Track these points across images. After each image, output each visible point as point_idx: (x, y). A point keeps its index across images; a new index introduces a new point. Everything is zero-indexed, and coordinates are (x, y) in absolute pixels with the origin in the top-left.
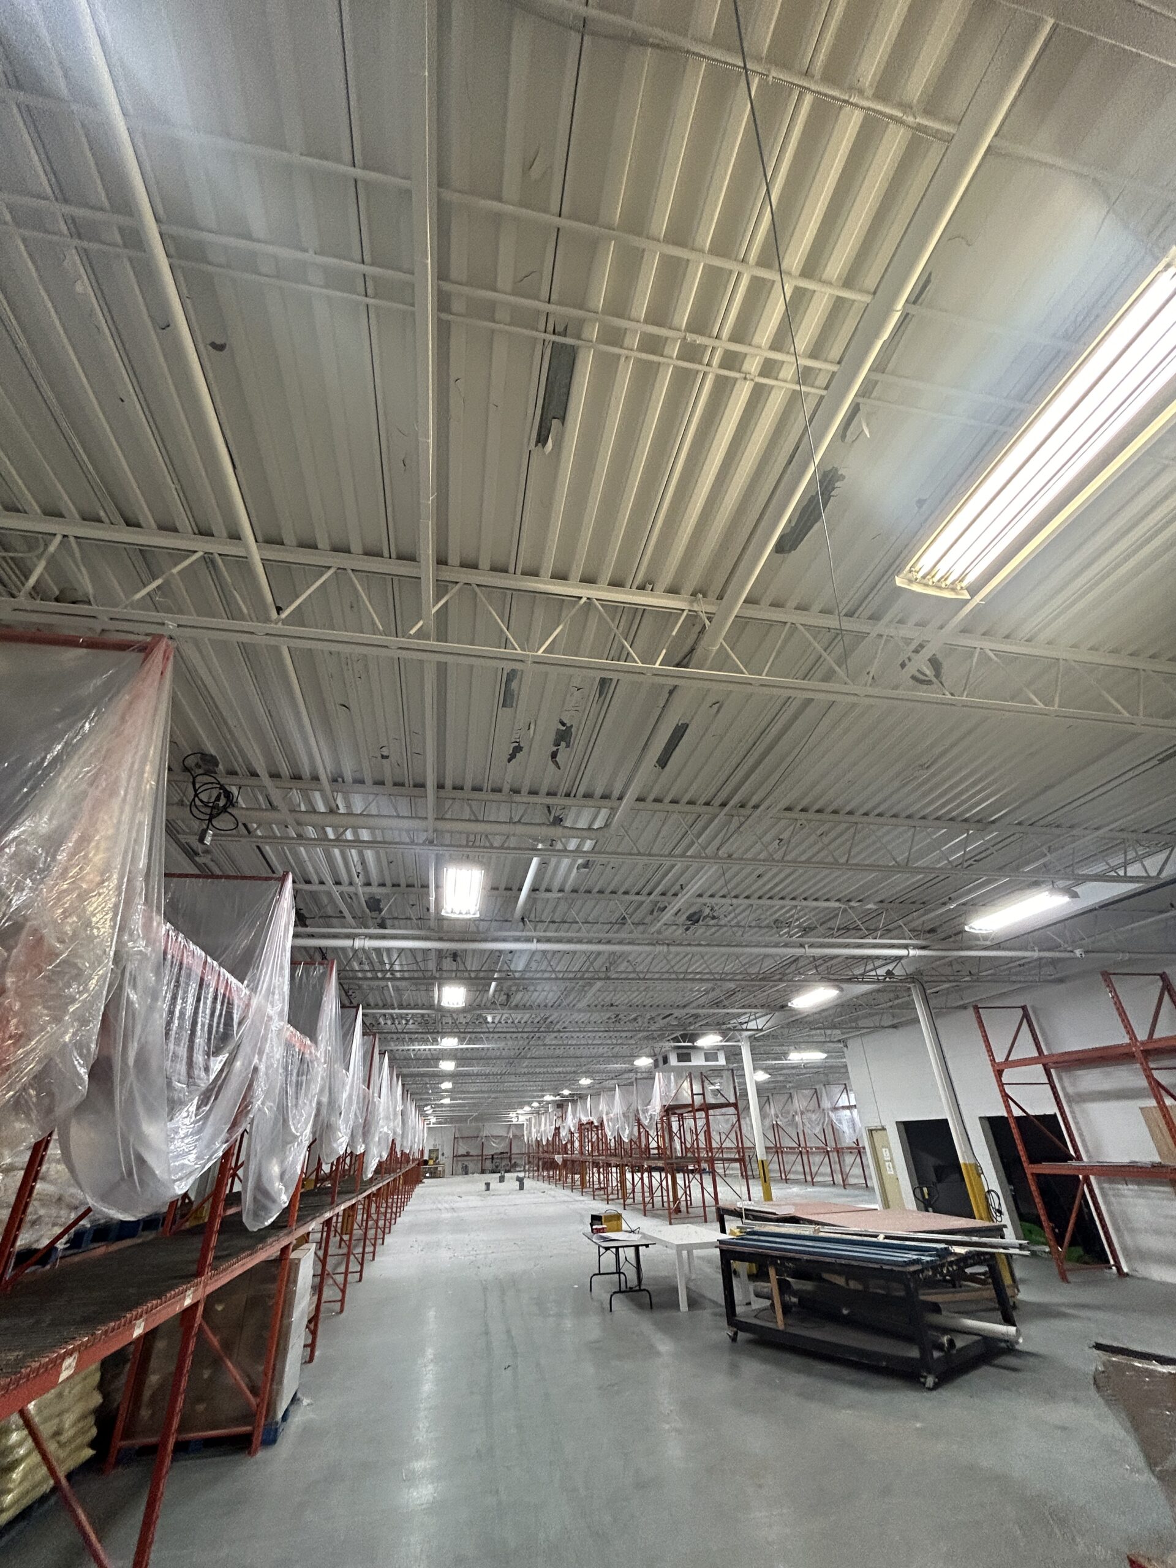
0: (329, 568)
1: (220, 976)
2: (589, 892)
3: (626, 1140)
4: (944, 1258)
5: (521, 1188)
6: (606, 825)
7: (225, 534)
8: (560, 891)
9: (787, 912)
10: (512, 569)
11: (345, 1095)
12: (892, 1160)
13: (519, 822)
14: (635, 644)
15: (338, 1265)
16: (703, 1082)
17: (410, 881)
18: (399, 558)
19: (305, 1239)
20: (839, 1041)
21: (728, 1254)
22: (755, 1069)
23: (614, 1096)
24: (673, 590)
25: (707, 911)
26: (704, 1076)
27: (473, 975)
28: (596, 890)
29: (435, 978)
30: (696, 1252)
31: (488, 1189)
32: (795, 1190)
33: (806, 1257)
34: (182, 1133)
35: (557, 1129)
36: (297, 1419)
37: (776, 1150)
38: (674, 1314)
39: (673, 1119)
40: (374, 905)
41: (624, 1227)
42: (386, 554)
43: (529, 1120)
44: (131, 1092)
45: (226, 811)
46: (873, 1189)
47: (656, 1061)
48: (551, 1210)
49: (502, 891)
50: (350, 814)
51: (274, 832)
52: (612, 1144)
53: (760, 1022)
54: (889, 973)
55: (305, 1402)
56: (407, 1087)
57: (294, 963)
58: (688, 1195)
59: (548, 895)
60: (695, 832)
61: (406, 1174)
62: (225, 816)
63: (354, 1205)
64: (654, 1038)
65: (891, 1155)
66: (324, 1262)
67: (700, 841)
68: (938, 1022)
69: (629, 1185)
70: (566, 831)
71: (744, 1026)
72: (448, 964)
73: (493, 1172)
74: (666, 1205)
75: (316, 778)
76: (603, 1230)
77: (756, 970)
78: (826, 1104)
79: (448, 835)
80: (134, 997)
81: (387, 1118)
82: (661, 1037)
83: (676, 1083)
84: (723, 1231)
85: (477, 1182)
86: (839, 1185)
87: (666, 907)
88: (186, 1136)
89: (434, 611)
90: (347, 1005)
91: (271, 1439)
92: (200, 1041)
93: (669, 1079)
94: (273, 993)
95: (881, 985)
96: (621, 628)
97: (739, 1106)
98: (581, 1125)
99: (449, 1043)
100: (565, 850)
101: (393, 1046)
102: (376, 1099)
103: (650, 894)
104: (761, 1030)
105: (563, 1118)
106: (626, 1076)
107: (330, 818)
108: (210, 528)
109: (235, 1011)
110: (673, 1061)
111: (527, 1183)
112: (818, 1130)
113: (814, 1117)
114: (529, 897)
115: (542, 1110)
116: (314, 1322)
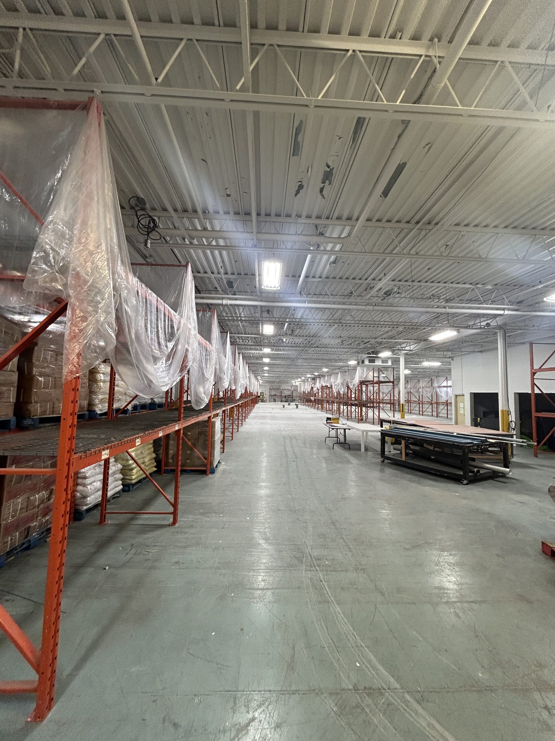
0: (182, 39)
1: (164, 307)
2: (334, 278)
3: (342, 393)
4: (484, 442)
5: (297, 407)
6: (349, 235)
7: (114, 17)
8: (320, 277)
9: (440, 290)
10: (301, 29)
11: (226, 367)
12: (464, 408)
13: (301, 234)
14: (383, 89)
15: (229, 426)
16: (379, 372)
17: (246, 272)
18: (225, 25)
19: (217, 415)
20: (450, 357)
21: (384, 434)
22: (405, 368)
23: (337, 376)
24: (416, 38)
25: (396, 289)
26: (380, 370)
27: (277, 320)
28: (338, 277)
29: (260, 320)
30: (369, 433)
31: (284, 407)
32: (414, 416)
33: (419, 438)
34: (161, 370)
35: (312, 388)
36: (221, 468)
37: (408, 401)
38: (359, 452)
39: (363, 386)
40: (230, 284)
41: (340, 422)
42: (217, 23)
43: (300, 384)
44: (136, 349)
45: (154, 230)
46: (451, 419)
47: (358, 362)
48: (310, 416)
49: (290, 278)
50: (213, 230)
51: (178, 242)
52: (336, 394)
53: (412, 347)
54: (488, 325)
55: (223, 463)
56: (250, 368)
57: (198, 311)
58: (367, 414)
59: (314, 280)
60: (398, 239)
61: (252, 400)
62: (154, 233)
63: (233, 407)
64: (359, 353)
65: (464, 405)
66: (224, 424)
67: (401, 245)
68: (508, 350)
69: (341, 410)
70: (326, 239)
71: (403, 349)
72: (265, 314)
73: (286, 402)
74: (357, 417)
75: (195, 211)
76: (331, 423)
77: (416, 321)
78: (436, 385)
79: (263, 242)
80: (128, 310)
81: (243, 378)
82: (362, 352)
83: (367, 372)
84: (382, 427)
85: (280, 405)
86: (435, 416)
87: (374, 287)
88: (163, 371)
89: (251, 68)
90: (223, 331)
91: (213, 472)
92: (161, 335)
93: (364, 371)
94: (190, 319)
95: (483, 330)
96: (375, 76)
97: (395, 382)
98: (322, 386)
99: (267, 350)
100: (325, 250)
101: (243, 351)
102: (238, 370)
103: (366, 279)
104: (412, 351)
105: (315, 383)
106: (344, 368)
107: (205, 233)
108: (105, 13)
109: (174, 324)
110: (367, 362)
111: (299, 406)
112: (429, 395)
113: (428, 389)
114: (304, 281)
115: (306, 380)
116: (223, 442)
